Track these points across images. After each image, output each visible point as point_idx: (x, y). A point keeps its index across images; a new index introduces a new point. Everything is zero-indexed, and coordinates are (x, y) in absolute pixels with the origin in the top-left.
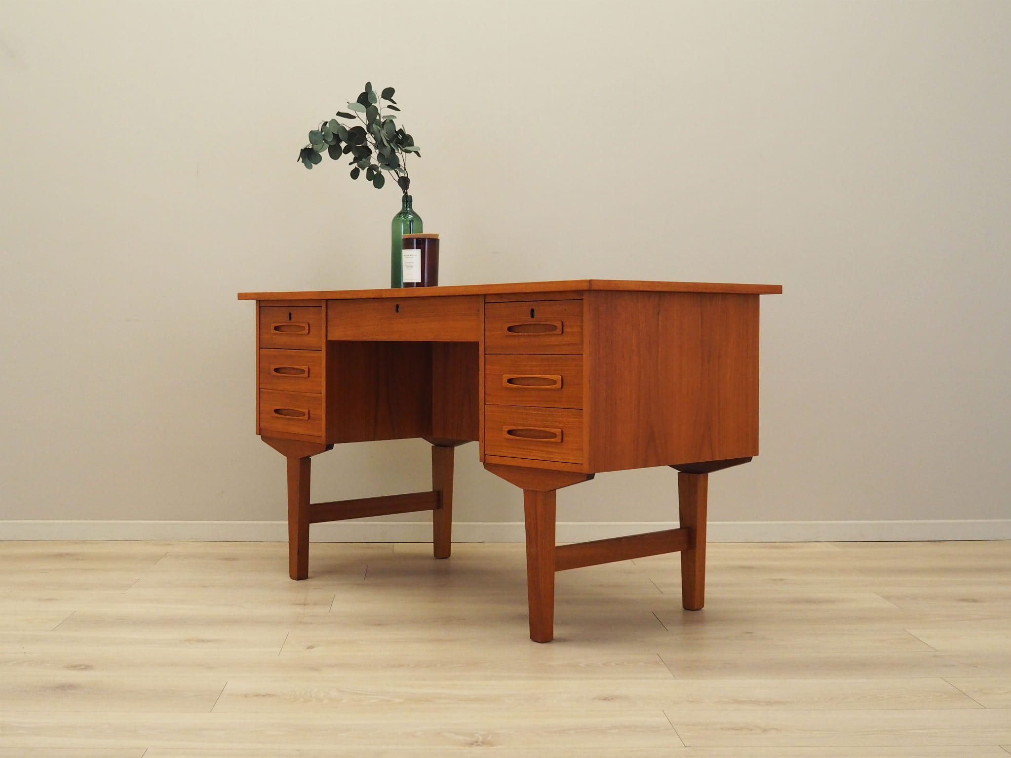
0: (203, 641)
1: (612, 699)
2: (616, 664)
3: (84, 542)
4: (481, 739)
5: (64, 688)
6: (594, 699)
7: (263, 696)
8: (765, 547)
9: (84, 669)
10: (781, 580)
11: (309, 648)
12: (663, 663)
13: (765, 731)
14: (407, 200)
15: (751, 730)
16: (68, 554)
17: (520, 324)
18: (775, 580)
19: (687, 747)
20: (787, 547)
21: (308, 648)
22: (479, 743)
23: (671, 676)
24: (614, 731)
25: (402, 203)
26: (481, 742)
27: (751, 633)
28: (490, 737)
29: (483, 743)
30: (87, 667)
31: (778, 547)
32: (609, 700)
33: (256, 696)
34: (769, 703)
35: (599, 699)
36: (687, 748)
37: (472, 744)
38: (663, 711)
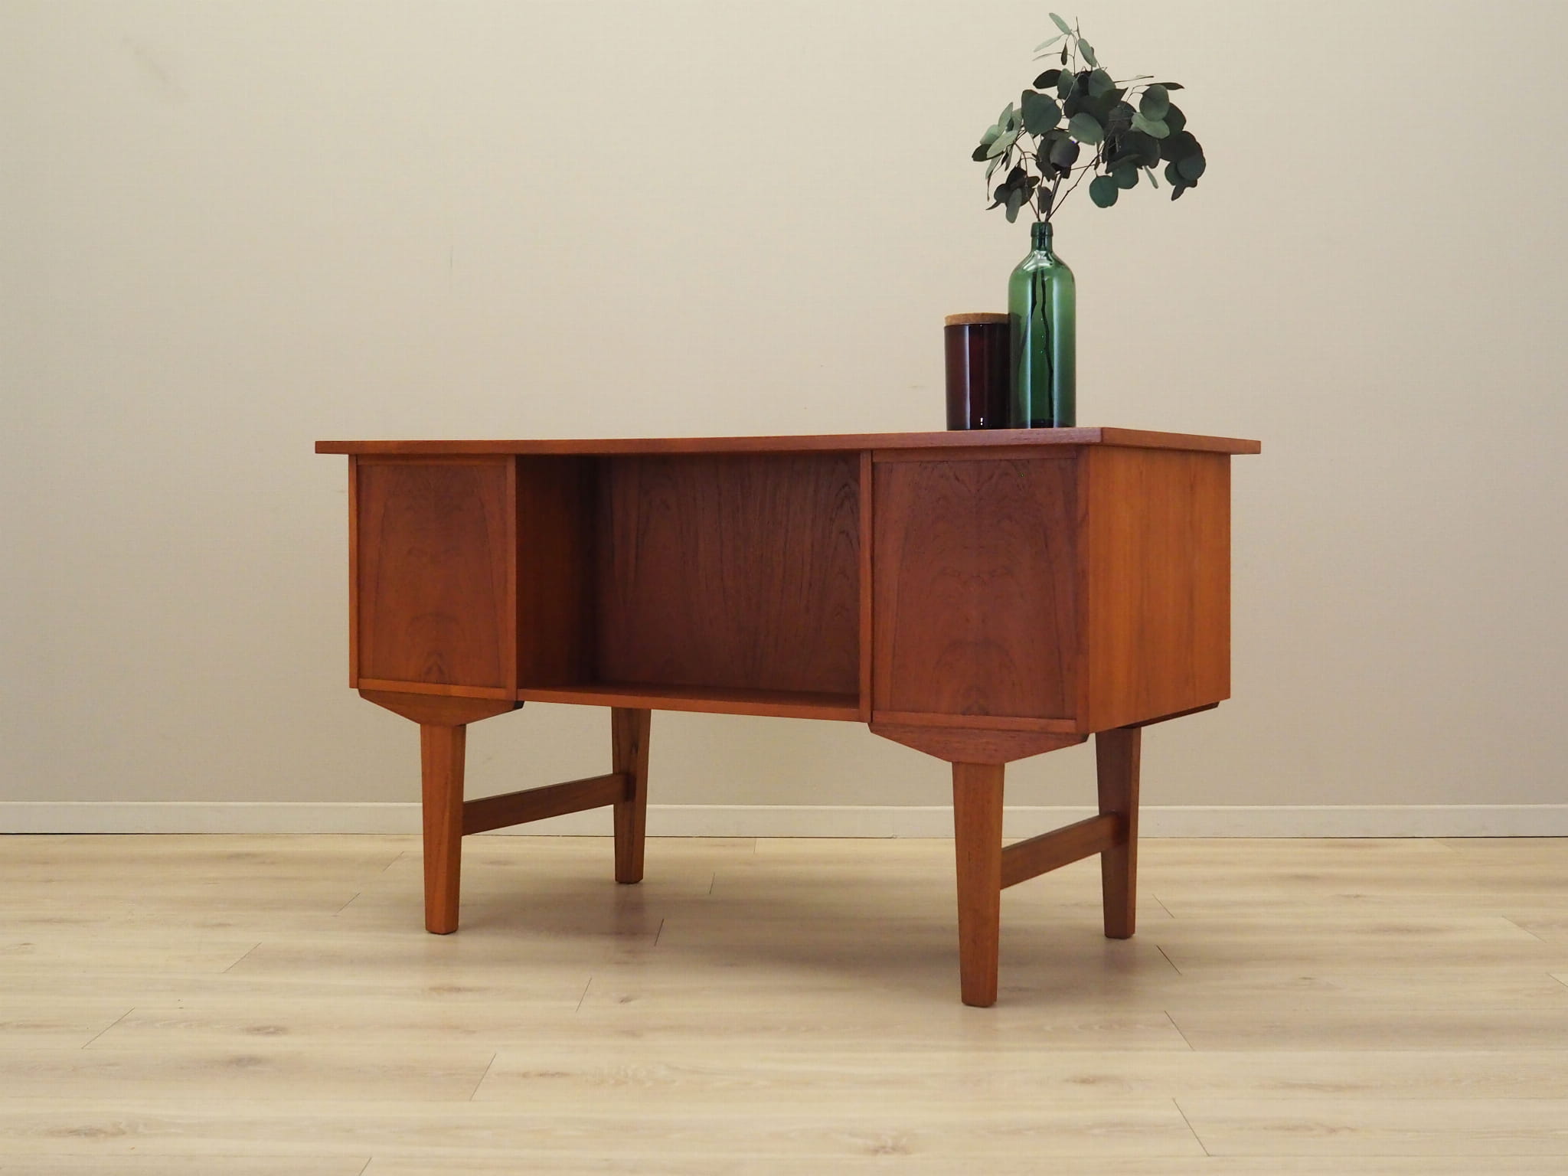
0: (459, 989)
1: (1094, 1081)
2: (1101, 1027)
3: (273, 836)
4: (890, 1143)
5: (242, 1063)
6: (1067, 1081)
7: (553, 1075)
8: (1328, 846)
9: (274, 1032)
10: (1357, 896)
11: (624, 1000)
12: (1173, 1026)
13: (1333, 1131)
15: (1311, 1129)
16: (248, 855)
18: (1347, 896)
19: (1212, 1155)
20: (1370, 846)
21: (622, 1001)
22: (886, 1149)
23: (1185, 1044)
24: (1096, 1131)
26: (891, 1147)
27: (1310, 979)
28: (904, 1139)
29: (894, 1149)
30: (278, 1030)
31: (1352, 846)
32: (1089, 1083)
33: (541, 1075)
34: (1338, 1088)
35: (1075, 1081)
36: (1211, 1158)
37: (876, 1151)
38: (1174, 1100)
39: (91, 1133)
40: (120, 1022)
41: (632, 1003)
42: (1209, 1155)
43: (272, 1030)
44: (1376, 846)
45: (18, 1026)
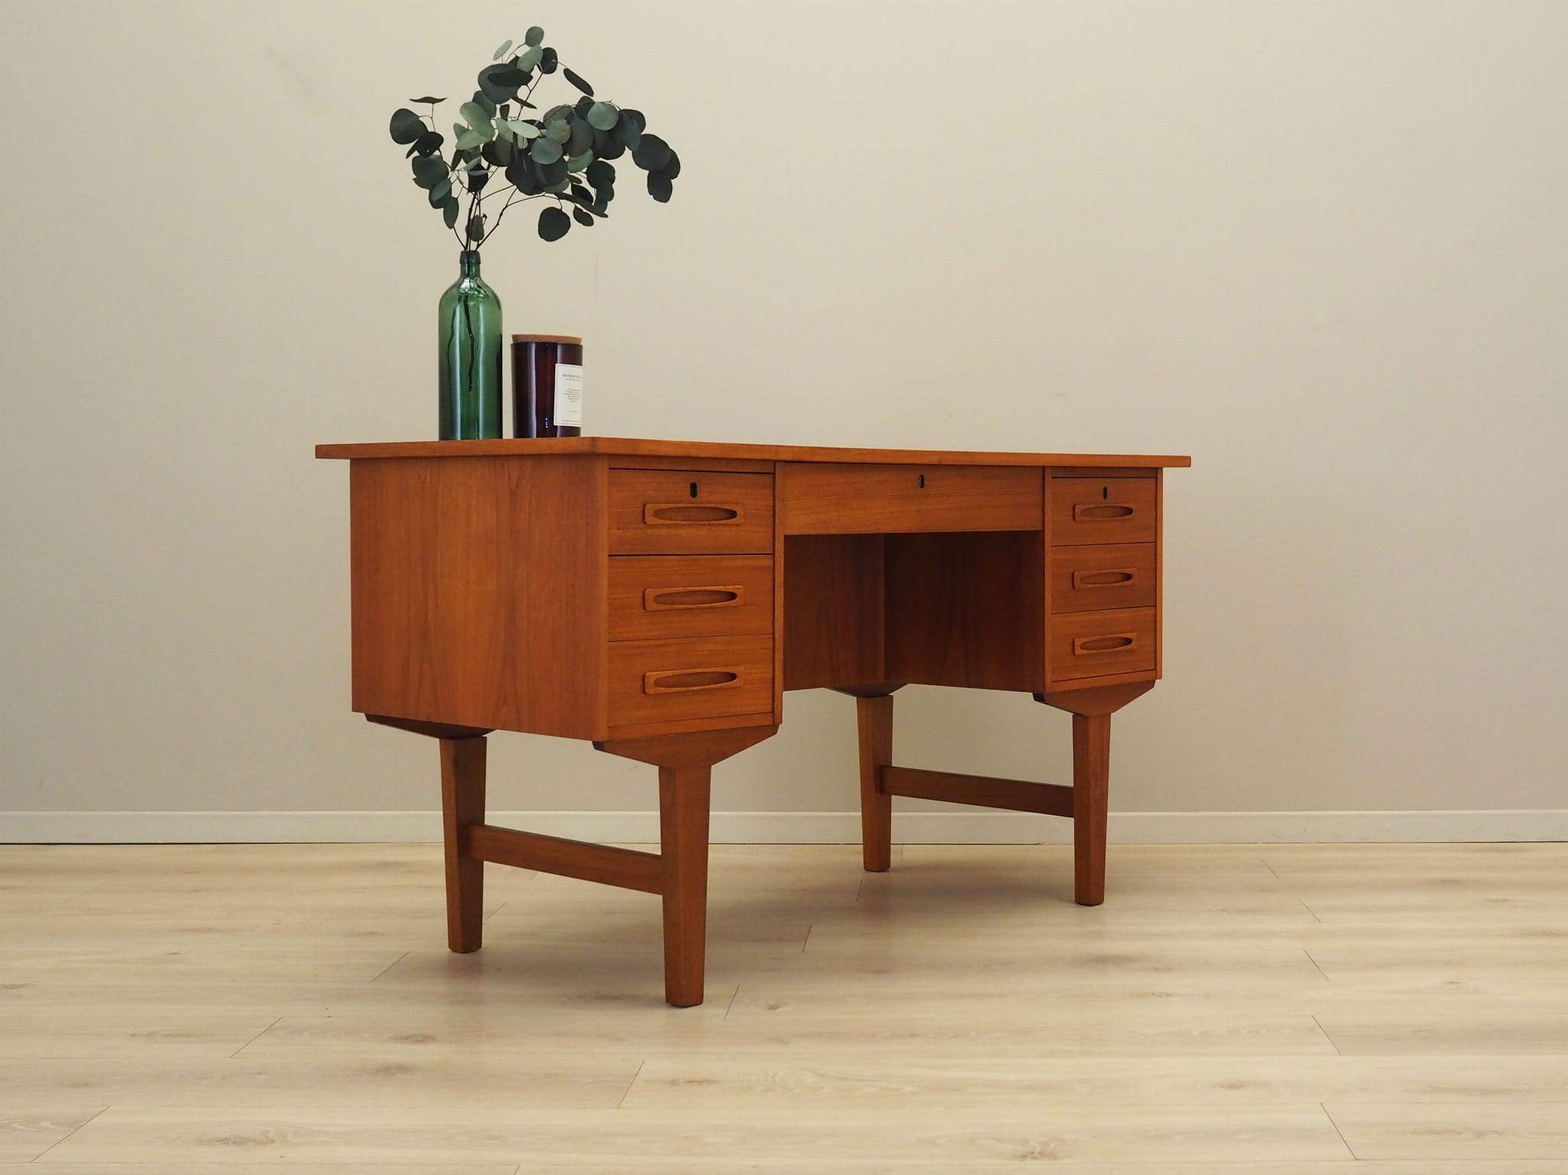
1: (1241, 1086)
2: (1248, 1032)
4: (1038, 1149)
5: (389, 1072)
6: (1215, 1086)
7: (700, 1083)
8: (1479, 850)
9: (422, 1041)
10: (1505, 900)
11: (772, 1008)
12: (1321, 1031)
13: (1480, 1135)
15: (1459, 1133)
18: (1495, 900)
20: (1517, 850)
21: (770, 1008)
22: (1035, 1155)
23: (1334, 1050)
24: (1244, 1136)
26: (1039, 1153)
27: (1457, 983)
28: (1053, 1145)
29: (1043, 1155)
30: (425, 1038)
31: (1500, 851)
32: (1237, 1088)
34: (1485, 1092)
35: (1222, 1087)
36: (1358, 1163)
37: (1024, 1157)
38: (1321, 1104)
39: (239, 1141)
40: (269, 1029)
41: (778, 1011)
42: (1357, 1160)
43: (420, 1038)
44: (1523, 850)
45: (168, 1035)
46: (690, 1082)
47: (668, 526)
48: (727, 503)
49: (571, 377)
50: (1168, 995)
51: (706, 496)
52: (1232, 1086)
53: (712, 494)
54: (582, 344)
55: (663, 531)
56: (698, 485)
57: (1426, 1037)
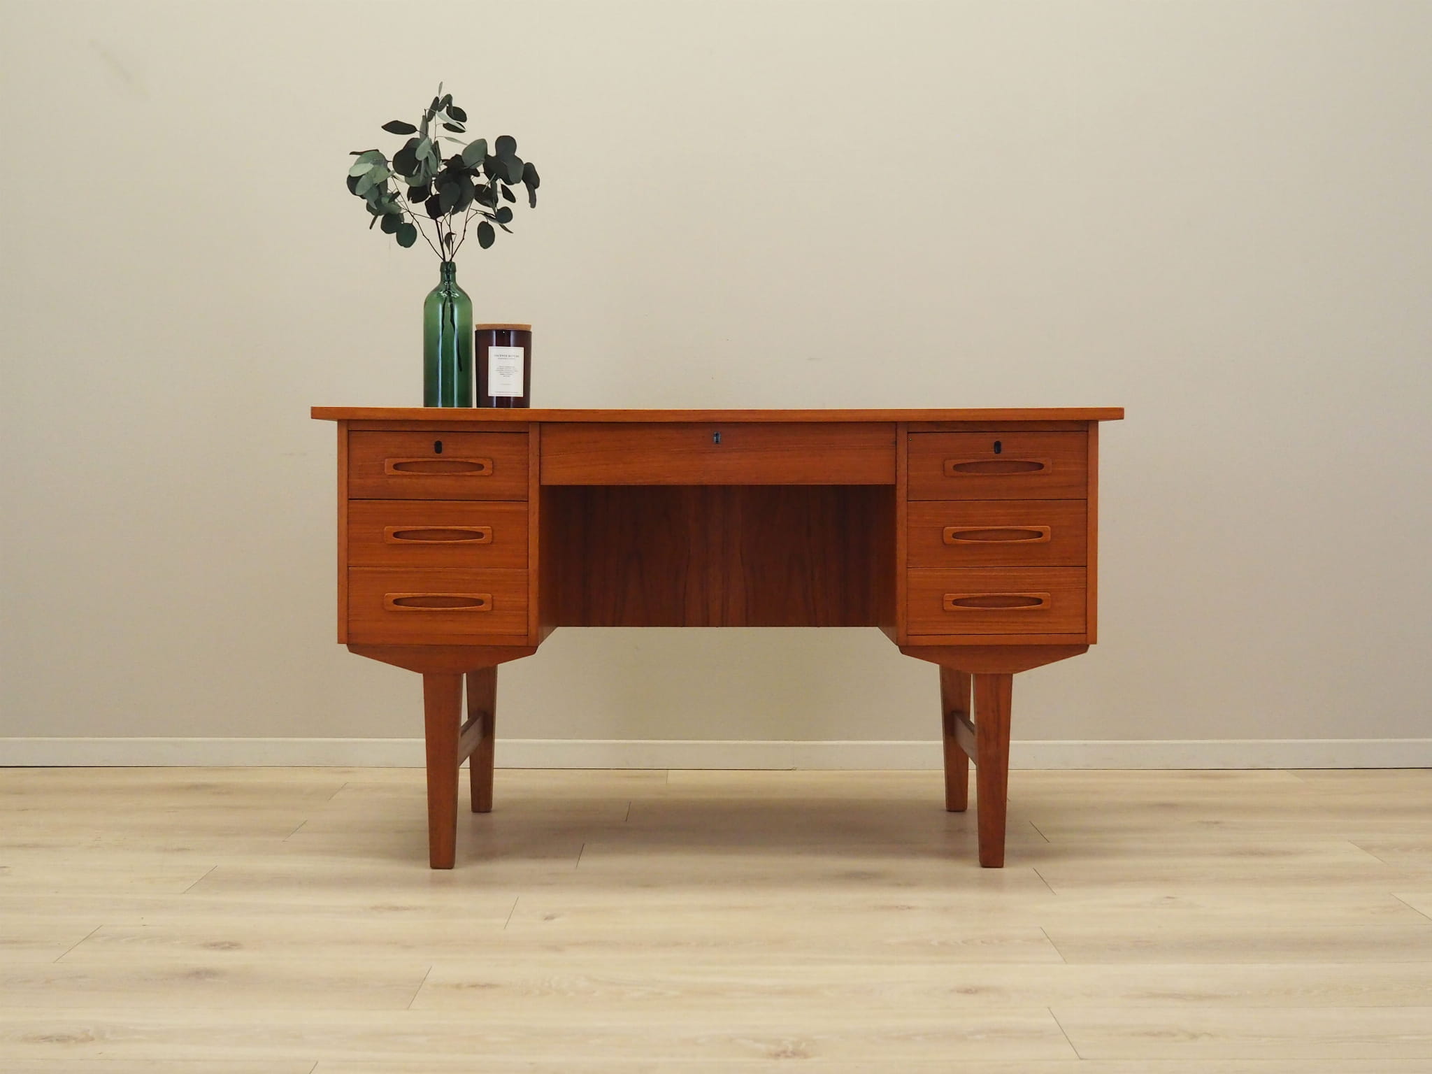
0: (396, 909)
1: (976, 991)
2: (982, 941)
3: (228, 768)
4: (791, 1048)
5: (199, 975)
6: (952, 990)
7: (483, 986)
8: (1191, 777)
9: (229, 948)
10: (1217, 823)
11: (549, 918)
12: (1048, 941)
13: (1194, 1036)
14: (448, 269)
15: (1174, 1035)
17: (979, 461)
18: (1207, 823)
19: (1083, 1058)
20: (1228, 777)
21: (546, 918)
22: (788, 1053)
23: (1059, 957)
24: (978, 1037)
25: (440, 273)
26: (791, 1052)
27: (1173, 897)
28: (804, 1045)
29: (795, 1054)
30: (232, 946)
31: (1212, 777)
32: (972, 993)
34: (1200, 997)
35: (958, 992)
36: (1082, 1062)
37: (777, 1055)
38: (1049, 1008)
39: (62, 1039)
40: (89, 937)
42: (1081, 1059)
43: (227, 945)
46: (474, 986)
47: (410, 477)
48: (471, 457)
49: (501, 356)
50: (909, 908)
51: (449, 450)
52: (967, 991)
53: (455, 449)
54: (531, 330)
55: (405, 481)
56: (443, 443)
57: (1143, 947)
